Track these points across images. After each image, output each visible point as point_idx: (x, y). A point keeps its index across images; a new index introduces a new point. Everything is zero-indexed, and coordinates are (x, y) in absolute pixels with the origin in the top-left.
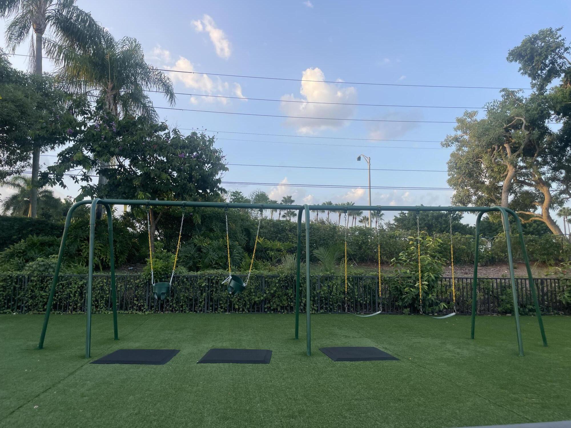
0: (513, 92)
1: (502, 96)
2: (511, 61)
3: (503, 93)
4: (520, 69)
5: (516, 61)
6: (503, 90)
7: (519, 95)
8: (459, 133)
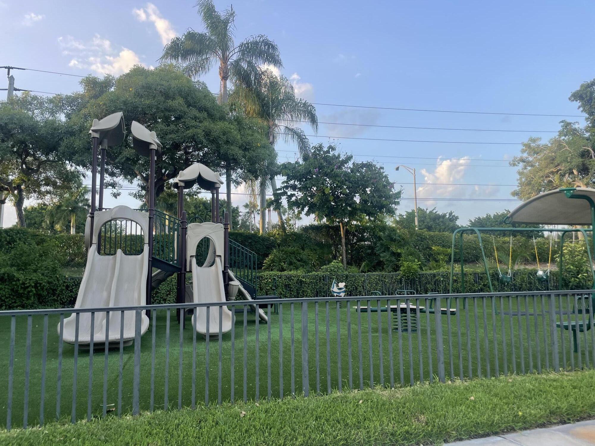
0: (570, 123)
1: (562, 126)
2: (573, 101)
3: (562, 124)
4: (579, 107)
5: (577, 101)
6: (562, 122)
7: (576, 126)
8: (525, 155)
